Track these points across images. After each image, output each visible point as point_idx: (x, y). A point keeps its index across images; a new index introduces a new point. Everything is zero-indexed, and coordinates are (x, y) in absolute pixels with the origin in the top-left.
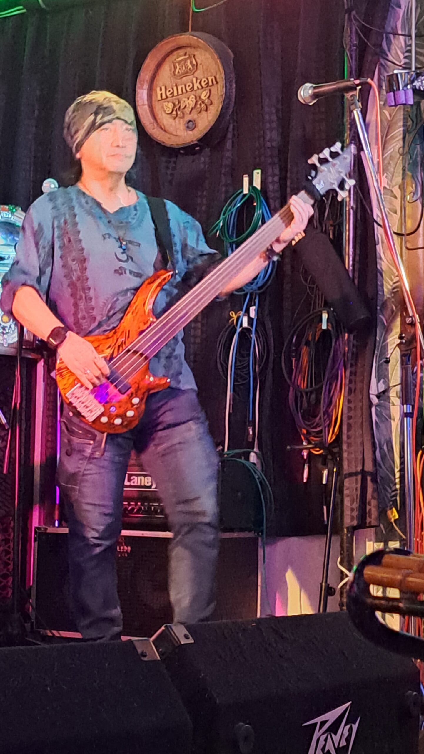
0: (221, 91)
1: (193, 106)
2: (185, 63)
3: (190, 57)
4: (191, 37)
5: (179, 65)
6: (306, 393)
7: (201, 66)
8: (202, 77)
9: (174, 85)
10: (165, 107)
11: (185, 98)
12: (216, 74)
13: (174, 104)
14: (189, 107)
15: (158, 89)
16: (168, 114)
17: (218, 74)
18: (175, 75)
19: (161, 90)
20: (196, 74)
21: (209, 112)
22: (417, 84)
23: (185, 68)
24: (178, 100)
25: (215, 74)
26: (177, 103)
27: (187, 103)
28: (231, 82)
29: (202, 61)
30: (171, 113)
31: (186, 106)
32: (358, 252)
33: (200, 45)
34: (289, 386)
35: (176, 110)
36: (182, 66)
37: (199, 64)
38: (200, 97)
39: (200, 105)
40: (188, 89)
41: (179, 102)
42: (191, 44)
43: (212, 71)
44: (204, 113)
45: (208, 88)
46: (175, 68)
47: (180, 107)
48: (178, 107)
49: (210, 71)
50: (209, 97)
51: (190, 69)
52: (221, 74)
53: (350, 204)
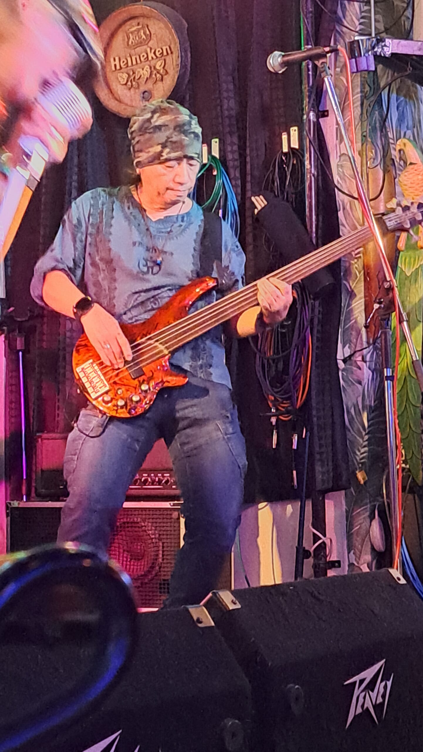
0: (176, 61)
1: (148, 76)
2: (138, 33)
3: (143, 27)
4: (144, 6)
5: (132, 35)
6: (274, 360)
7: (155, 36)
8: (156, 47)
9: (128, 55)
10: (120, 78)
11: (140, 68)
12: (171, 43)
13: (129, 75)
14: (144, 78)
15: (112, 60)
16: (123, 85)
17: (173, 43)
18: (128, 44)
19: (115, 60)
20: (150, 44)
21: (164, 82)
22: (378, 50)
23: (139, 38)
24: (133, 71)
25: (169, 44)
26: (131, 73)
27: (141, 72)
28: (186, 51)
29: (156, 31)
30: (126, 84)
31: (141, 76)
32: (321, 219)
33: (153, 14)
34: (256, 354)
35: (131, 81)
36: (136, 37)
37: (152, 33)
38: (155, 68)
39: (156, 75)
40: (142, 59)
41: (134, 73)
42: (144, 14)
43: (167, 40)
44: (160, 84)
45: (163, 58)
46: (129, 39)
47: (134, 78)
48: (132, 78)
49: (164, 41)
50: (164, 68)
51: (144, 39)
52: (175, 44)
53: (311, 171)
